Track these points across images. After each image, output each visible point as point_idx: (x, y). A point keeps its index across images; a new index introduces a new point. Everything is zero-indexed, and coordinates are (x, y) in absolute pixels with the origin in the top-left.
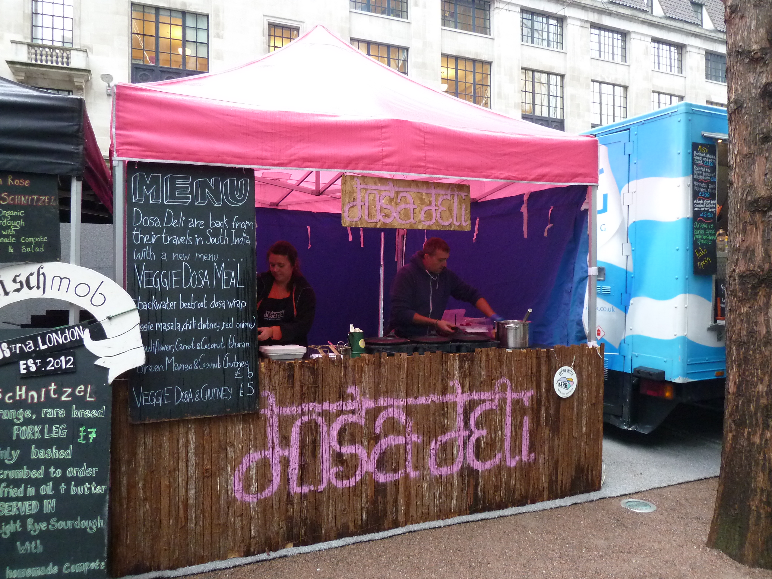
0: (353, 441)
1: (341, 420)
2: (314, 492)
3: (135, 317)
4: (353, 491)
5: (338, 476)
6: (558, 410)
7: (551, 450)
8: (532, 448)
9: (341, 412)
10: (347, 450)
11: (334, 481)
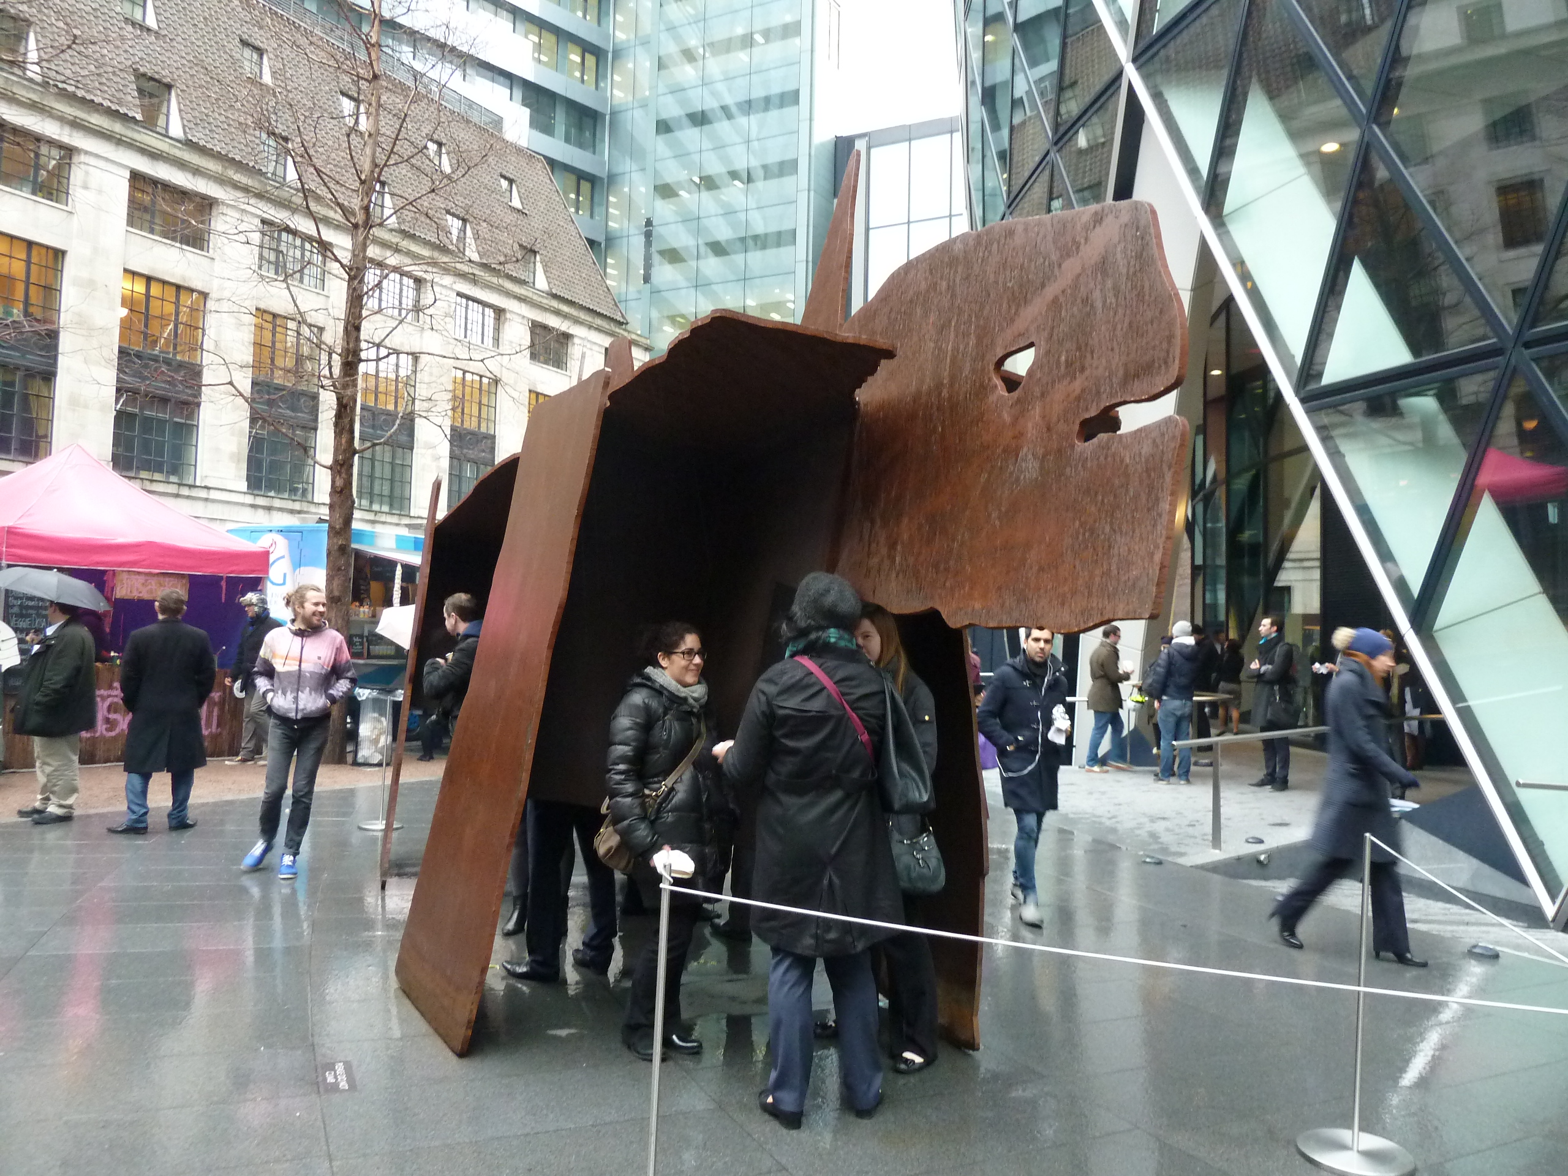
0: (115, 712)
1: (110, 700)
2: (93, 737)
3: (16, 641)
4: (115, 738)
5: (107, 730)
6: (236, 705)
7: (231, 728)
8: (219, 725)
9: (109, 696)
10: (112, 716)
11: (104, 732)
